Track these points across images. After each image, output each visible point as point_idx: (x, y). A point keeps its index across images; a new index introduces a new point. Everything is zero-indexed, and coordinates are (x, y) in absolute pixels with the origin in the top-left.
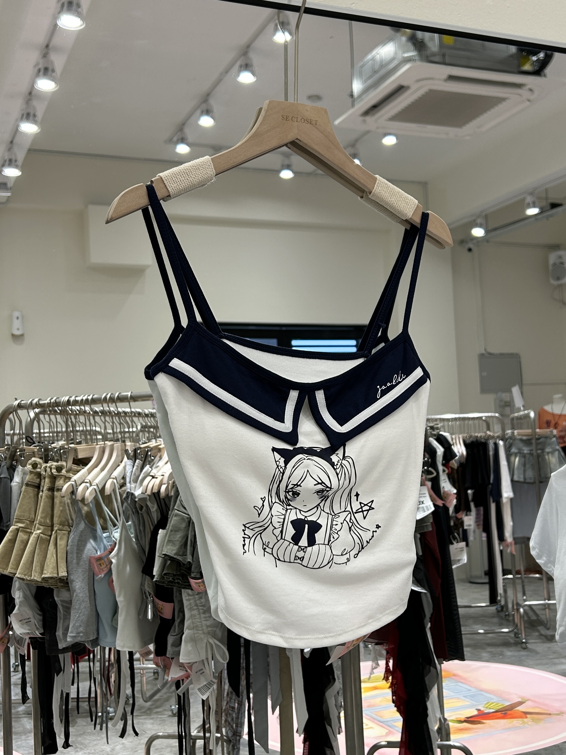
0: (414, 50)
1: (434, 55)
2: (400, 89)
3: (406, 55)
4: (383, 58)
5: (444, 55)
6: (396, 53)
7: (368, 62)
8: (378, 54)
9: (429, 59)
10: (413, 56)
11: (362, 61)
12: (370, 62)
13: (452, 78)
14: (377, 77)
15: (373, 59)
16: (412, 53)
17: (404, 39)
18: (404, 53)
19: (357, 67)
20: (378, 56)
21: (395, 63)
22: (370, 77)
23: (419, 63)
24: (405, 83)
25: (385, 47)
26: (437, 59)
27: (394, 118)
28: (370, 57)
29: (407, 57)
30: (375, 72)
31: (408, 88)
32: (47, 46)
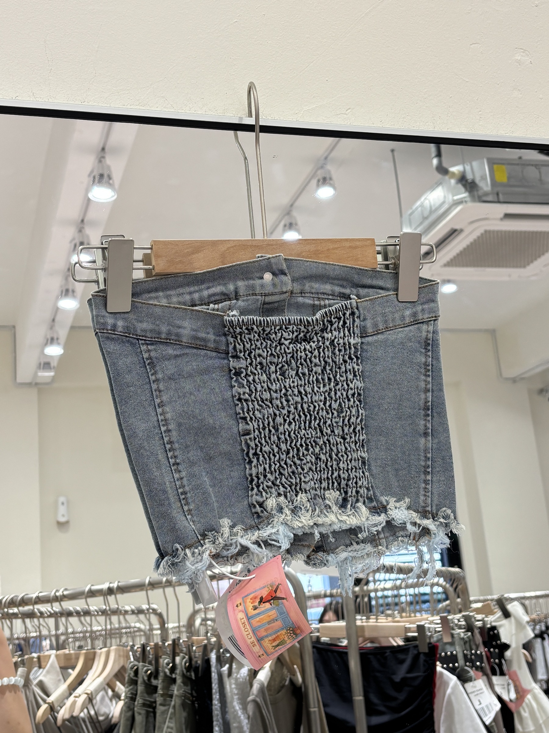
0: (464, 193)
1: (486, 194)
2: (453, 233)
3: (456, 198)
4: (432, 203)
5: (498, 194)
6: (445, 197)
7: (417, 209)
8: (427, 199)
9: (482, 199)
10: (465, 197)
11: (411, 208)
12: (420, 209)
13: (508, 216)
14: (427, 223)
15: (422, 205)
16: (464, 195)
17: (453, 181)
18: (453, 196)
19: (405, 216)
20: (427, 202)
21: (446, 206)
22: (421, 224)
23: (470, 204)
24: (457, 227)
25: (432, 193)
26: (490, 198)
27: (450, 264)
28: (418, 203)
29: (457, 200)
30: (425, 218)
31: (462, 231)
32: (82, 221)
